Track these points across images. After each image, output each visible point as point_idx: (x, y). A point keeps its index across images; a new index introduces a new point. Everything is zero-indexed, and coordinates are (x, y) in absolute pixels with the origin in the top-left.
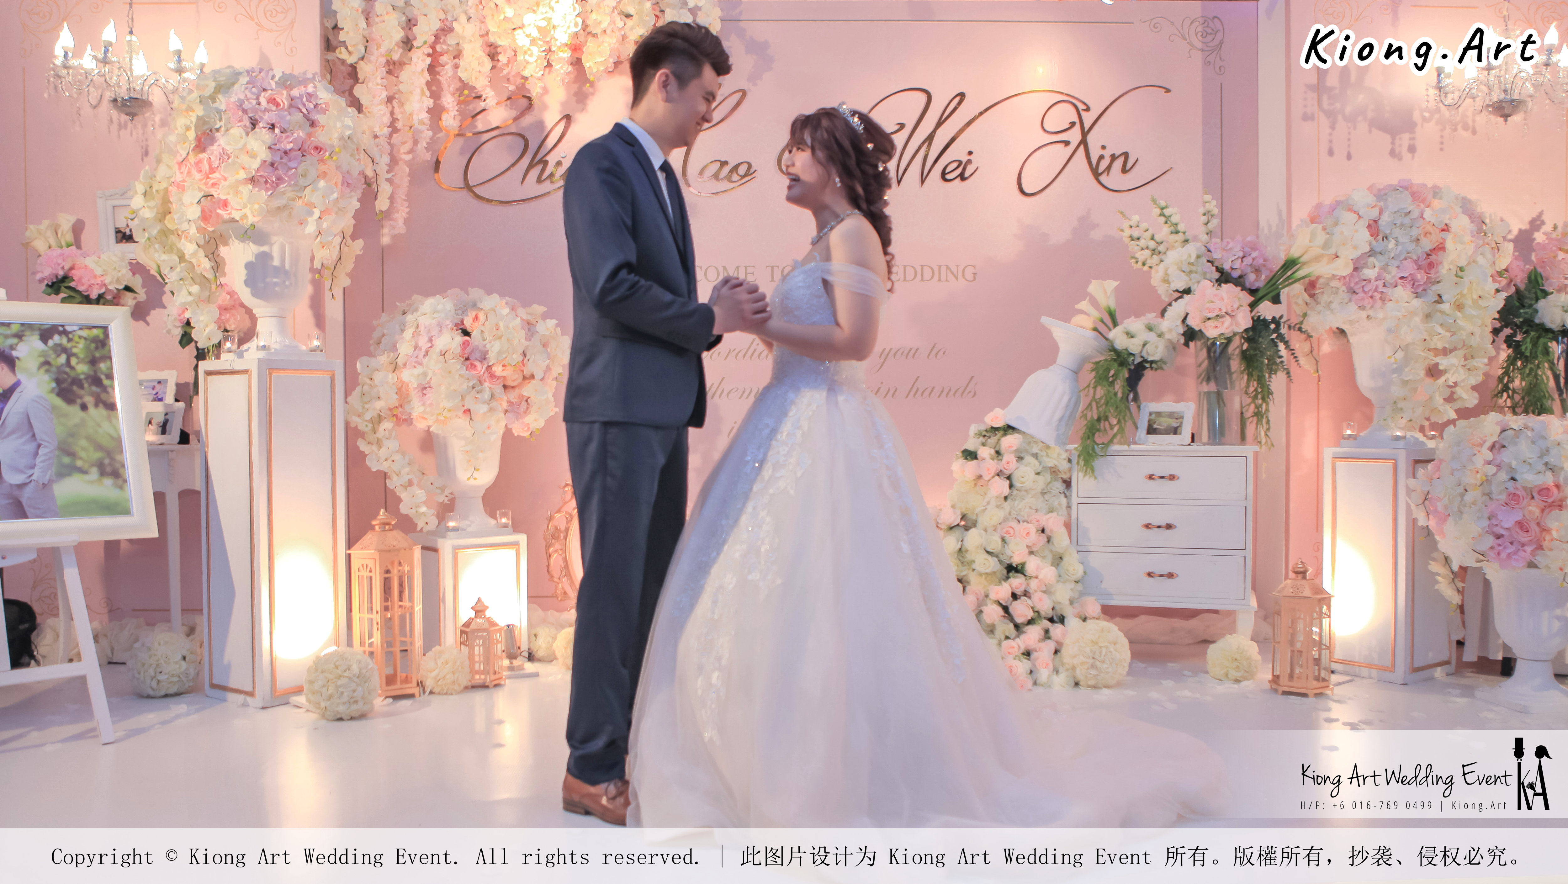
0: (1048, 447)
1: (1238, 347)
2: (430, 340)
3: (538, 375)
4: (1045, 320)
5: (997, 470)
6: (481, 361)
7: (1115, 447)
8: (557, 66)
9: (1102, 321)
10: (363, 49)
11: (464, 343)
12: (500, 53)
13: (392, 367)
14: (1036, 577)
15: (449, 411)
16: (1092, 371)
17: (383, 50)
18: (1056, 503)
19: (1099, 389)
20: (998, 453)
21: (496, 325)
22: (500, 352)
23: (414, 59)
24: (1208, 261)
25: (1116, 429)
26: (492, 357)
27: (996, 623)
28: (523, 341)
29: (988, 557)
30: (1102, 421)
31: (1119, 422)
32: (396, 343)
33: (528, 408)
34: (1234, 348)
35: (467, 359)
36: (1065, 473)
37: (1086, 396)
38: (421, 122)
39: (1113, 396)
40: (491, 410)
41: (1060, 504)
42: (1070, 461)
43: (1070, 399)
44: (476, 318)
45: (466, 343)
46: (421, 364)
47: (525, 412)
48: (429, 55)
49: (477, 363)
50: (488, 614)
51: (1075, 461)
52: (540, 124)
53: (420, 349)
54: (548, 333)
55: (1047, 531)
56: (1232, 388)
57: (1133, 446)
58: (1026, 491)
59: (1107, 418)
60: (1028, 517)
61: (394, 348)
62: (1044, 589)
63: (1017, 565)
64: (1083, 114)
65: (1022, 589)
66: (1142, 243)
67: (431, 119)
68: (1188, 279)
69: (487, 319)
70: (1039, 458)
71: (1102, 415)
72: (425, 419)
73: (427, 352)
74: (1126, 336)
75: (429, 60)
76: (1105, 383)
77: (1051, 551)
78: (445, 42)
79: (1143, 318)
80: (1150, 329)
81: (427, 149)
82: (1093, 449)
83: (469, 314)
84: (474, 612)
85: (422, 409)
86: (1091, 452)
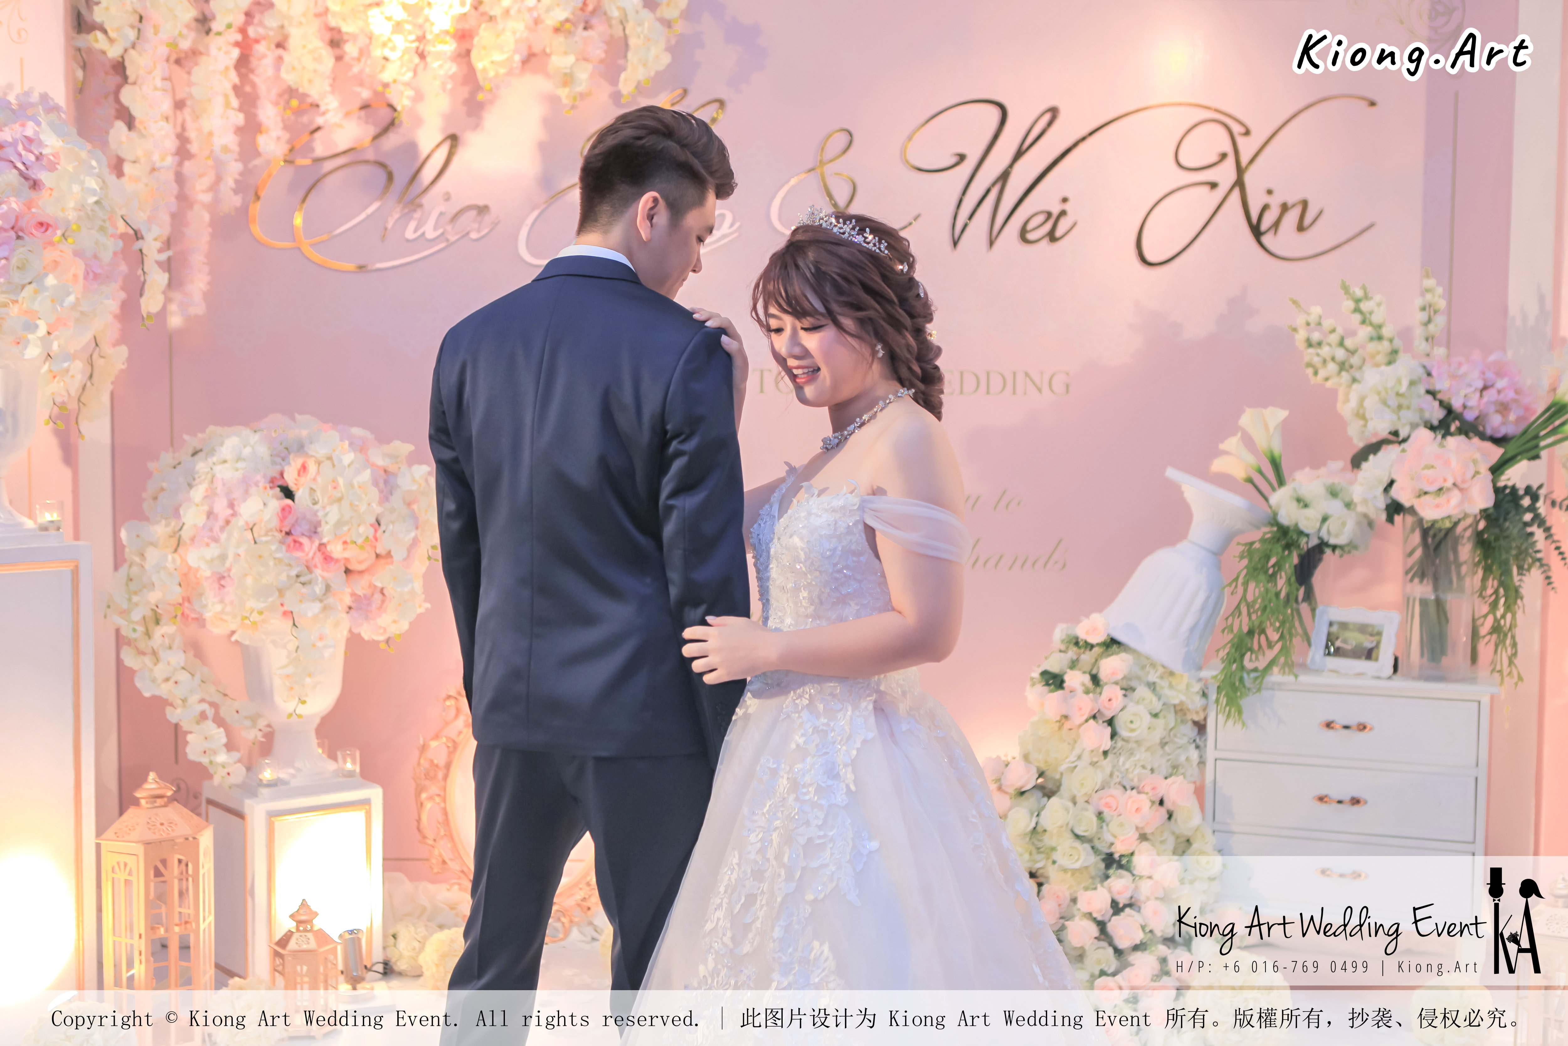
0: (1172, 674)
1: (1470, 526)
2: (231, 505)
3: (399, 555)
4: (1171, 473)
5: (1092, 710)
6: (310, 537)
7: (1276, 676)
8: (434, 64)
9: (1260, 472)
10: (132, 35)
11: (283, 509)
12: (347, 41)
13: (174, 542)
14: (1150, 877)
15: (260, 613)
16: (1242, 557)
17: (163, 35)
18: (1183, 758)
19: (1252, 585)
20: (1095, 679)
21: (333, 481)
22: (339, 524)
23: (213, 50)
24: (1428, 392)
25: (1277, 648)
26: (326, 530)
27: (1087, 948)
28: (374, 505)
29: (1077, 844)
30: (1256, 636)
31: (1282, 637)
32: (180, 505)
33: (383, 602)
34: (1465, 531)
35: (288, 533)
36: (1197, 713)
37: (1232, 594)
38: (225, 149)
39: (1274, 599)
40: (325, 608)
41: (1187, 759)
42: (1204, 695)
43: (1208, 598)
44: (304, 468)
45: (287, 509)
46: (216, 540)
47: (380, 608)
48: (237, 44)
49: (304, 540)
50: (318, 924)
51: (1213, 696)
52: (411, 147)
53: (216, 518)
54: (415, 488)
55: (1168, 804)
56: (1461, 590)
57: (1304, 678)
58: (1137, 742)
59: (1263, 631)
60: (1139, 780)
61: (176, 513)
62: (1161, 895)
63: (1121, 856)
64: (1241, 141)
65: (1128, 895)
66: (1325, 351)
67: (241, 145)
68: (1395, 417)
69: (318, 472)
70: (1158, 688)
71: (1257, 623)
72: (226, 621)
73: (228, 522)
74: (1295, 504)
75: (236, 53)
76: (1262, 577)
77: (1173, 833)
78: (261, 24)
79: (1323, 471)
80: (1333, 493)
81: (236, 191)
82: (1241, 680)
83: (293, 463)
84: (295, 924)
85: (218, 608)
86: (1237, 684)
